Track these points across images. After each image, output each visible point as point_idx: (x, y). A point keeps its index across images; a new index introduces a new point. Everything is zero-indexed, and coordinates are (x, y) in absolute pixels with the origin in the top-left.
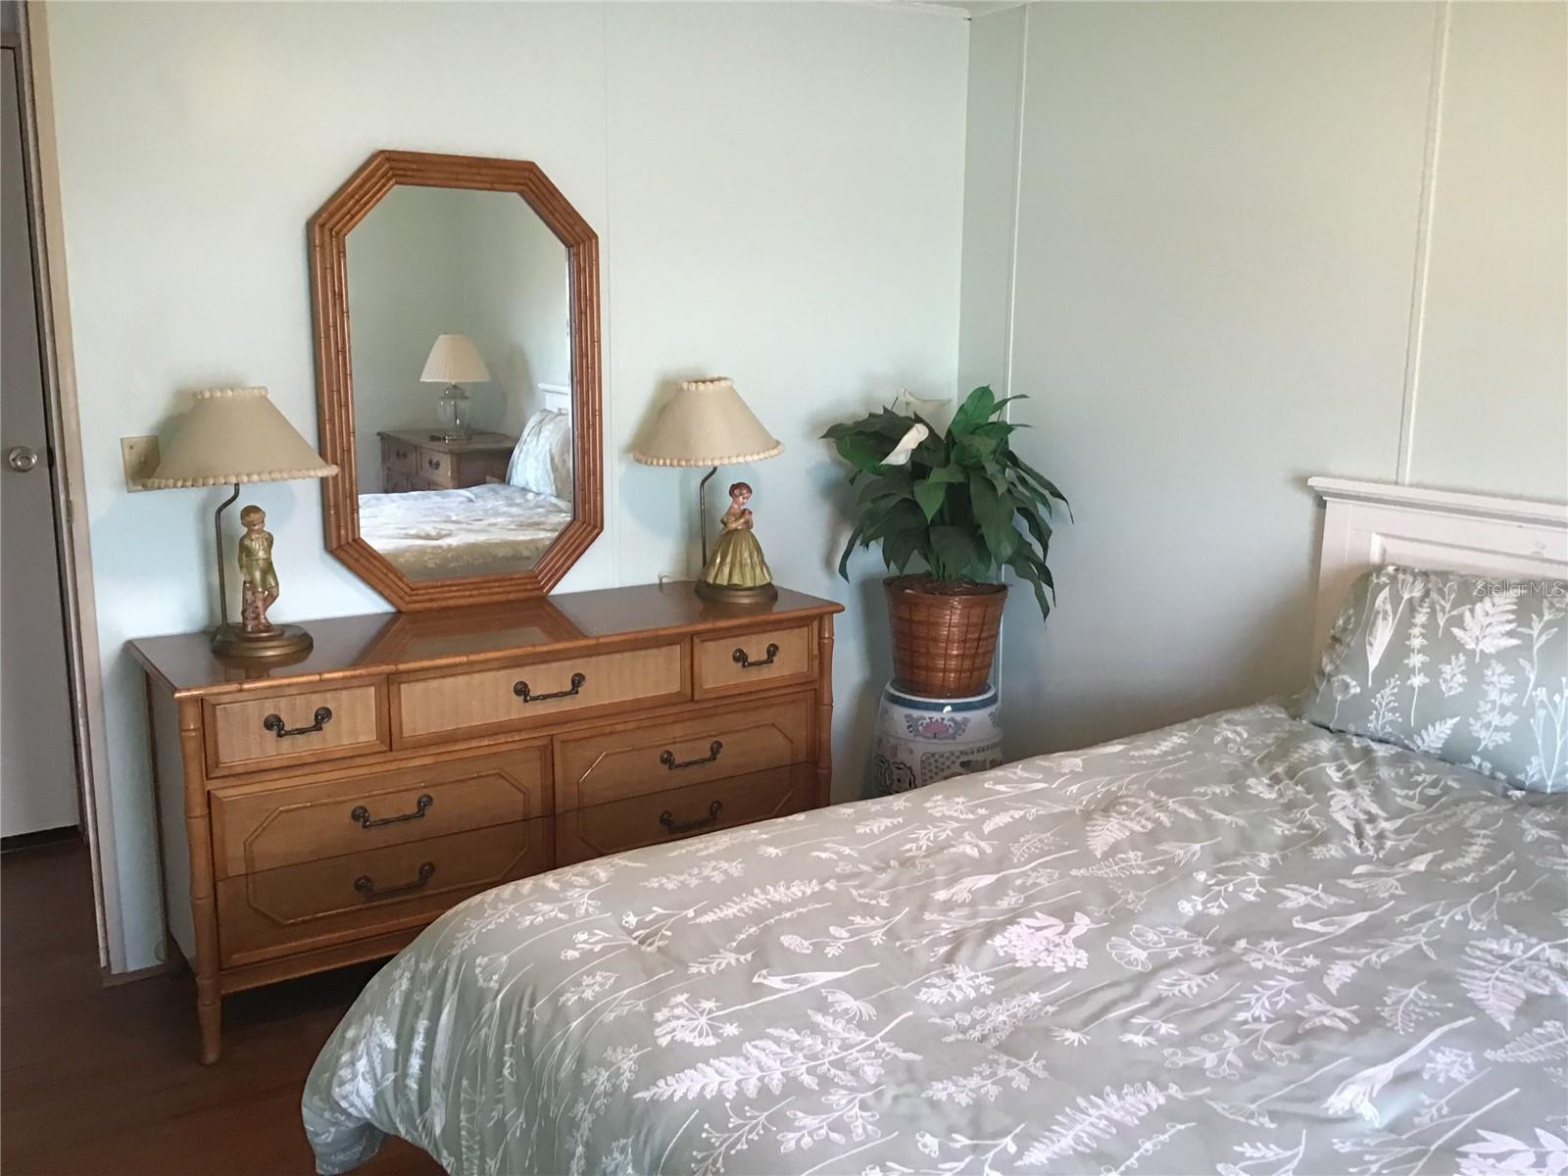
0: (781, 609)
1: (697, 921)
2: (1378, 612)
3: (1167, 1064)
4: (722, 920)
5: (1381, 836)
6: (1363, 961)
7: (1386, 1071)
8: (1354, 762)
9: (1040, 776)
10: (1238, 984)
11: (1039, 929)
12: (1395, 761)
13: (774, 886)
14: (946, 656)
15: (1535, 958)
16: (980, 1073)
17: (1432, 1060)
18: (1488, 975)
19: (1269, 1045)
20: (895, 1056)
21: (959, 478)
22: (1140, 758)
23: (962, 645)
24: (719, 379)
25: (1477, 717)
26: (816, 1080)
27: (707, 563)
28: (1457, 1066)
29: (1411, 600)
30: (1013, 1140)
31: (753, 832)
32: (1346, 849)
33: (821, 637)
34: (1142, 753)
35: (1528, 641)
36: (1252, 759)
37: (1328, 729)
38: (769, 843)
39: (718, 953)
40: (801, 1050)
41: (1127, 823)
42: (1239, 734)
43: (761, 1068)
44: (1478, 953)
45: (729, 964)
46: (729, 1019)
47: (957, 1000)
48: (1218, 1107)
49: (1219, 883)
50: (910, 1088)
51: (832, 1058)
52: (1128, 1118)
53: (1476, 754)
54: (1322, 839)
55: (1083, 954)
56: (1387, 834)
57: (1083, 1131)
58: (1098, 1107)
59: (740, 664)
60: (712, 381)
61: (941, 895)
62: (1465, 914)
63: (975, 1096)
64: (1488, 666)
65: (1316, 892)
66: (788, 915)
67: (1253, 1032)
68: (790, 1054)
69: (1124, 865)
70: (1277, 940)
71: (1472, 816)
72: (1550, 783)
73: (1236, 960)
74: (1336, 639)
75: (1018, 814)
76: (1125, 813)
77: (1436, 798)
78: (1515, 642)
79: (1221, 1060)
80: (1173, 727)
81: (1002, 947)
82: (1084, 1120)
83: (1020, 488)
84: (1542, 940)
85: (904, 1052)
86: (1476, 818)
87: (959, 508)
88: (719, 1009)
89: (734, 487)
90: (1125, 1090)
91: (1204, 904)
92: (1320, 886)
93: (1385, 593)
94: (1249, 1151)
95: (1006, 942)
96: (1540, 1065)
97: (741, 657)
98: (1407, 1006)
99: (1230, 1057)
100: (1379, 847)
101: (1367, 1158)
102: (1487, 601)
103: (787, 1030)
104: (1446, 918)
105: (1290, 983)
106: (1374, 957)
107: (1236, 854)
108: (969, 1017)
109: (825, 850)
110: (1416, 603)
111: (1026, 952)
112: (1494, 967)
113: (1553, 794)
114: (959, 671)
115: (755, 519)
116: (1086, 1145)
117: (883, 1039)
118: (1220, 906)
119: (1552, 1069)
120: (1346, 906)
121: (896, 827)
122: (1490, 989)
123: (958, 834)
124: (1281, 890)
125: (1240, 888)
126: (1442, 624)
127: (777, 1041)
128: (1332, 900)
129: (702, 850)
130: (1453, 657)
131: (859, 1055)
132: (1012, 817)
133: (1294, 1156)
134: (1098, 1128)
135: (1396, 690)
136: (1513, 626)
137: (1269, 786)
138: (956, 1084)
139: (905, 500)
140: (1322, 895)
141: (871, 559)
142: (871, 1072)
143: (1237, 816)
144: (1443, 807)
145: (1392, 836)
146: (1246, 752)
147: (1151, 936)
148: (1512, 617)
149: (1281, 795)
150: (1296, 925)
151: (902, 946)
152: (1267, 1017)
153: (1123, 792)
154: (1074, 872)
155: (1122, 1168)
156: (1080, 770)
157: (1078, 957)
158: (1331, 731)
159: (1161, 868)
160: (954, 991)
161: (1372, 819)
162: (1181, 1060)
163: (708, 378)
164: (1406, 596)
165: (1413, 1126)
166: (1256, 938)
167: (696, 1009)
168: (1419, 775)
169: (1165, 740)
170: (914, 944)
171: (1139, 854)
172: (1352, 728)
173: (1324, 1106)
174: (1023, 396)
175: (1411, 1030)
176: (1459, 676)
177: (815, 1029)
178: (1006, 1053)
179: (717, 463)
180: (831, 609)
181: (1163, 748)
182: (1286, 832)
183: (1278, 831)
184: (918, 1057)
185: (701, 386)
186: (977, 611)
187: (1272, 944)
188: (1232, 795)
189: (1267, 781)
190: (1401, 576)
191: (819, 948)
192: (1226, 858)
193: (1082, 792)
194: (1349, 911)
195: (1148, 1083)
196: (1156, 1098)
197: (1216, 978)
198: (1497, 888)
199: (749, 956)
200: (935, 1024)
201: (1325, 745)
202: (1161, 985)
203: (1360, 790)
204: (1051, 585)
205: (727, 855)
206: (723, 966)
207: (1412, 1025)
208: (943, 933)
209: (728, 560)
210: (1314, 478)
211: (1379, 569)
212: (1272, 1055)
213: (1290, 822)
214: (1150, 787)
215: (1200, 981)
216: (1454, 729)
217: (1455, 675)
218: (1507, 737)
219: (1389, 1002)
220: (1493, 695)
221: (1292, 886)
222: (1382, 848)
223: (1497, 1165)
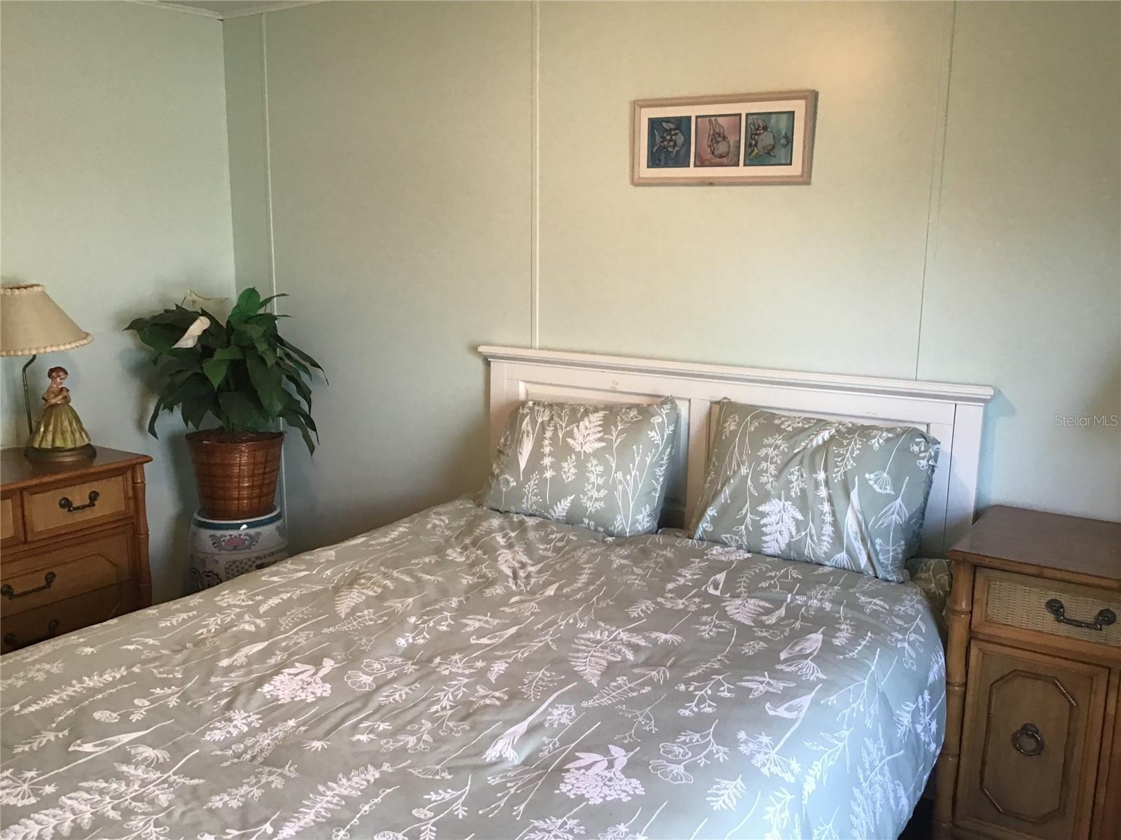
0: (99, 464)
1: (22, 713)
2: (524, 432)
3: (383, 750)
4: (44, 709)
5: (528, 576)
6: (512, 659)
7: (522, 727)
8: (513, 531)
9: (304, 567)
10: (433, 687)
11: (296, 675)
12: (538, 527)
13: (89, 677)
14: (239, 488)
15: (615, 639)
16: (248, 783)
17: (551, 714)
18: (586, 654)
19: (451, 724)
20: (184, 783)
21: (238, 356)
22: (377, 545)
23: (251, 479)
24: (32, 286)
25: (585, 494)
26: (120, 813)
27: (33, 432)
28: (565, 715)
29: (542, 423)
30: (271, 825)
31: (73, 637)
32: (507, 588)
33: (134, 483)
34: (377, 541)
35: (610, 442)
36: (452, 537)
37: (498, 511)
38: (85, 644)
39: (40, 734)
40: (108, 793)
41: (365, 591)
42: (443, 521)
43: (74, 814)
44: (582, 642)
45: (49, 741)
46: (48, 782)
47: (234, 735)
48: (415, 772)
49: (423, 623)
50: (194, 804)
51: (134, 794)
52: (354, 792)
53: (586, 517)
54: (490, 583)
55: (328, 686)
56: (532, 574)
57: (321, 808)
58: (333, 789)
59: (66, 510)
60: (25, 288)
61: (225, 663)
62: (575, 619)
63: (244, 800)
64: (588, 461)
65: (486, 618)
66: (100, 696)
67: (441, 717)
68: (99, 798)
69: (360, 620)
70: (459, 654)
71: (582, 556)
72: (628, 531)
73: (433, 671)
74: (500, 452)
75: (285, 596)
76: (363, 584)
77: (561, 549)
78: (603, 444)
79: (419, 739)
80: (400, 521)
81: (269, 692)
82: (322, 800)
83: (288, 362)
84: (618, 628)
85: (191, 779)
86: (585, 557)
87: (239, 377)
88: (39, 775)
89: (52, 371)
90: (353, 774)
91: (414, 638)
92: (489, 614)
93: (527, 419)
94: (433, 797)
95: (271, 688)
96: (613, 705)
97: (66, 504)
98: (538, 682)
99: (425, 737)
100: (527, 584)
101: (509, 785)
102: (586, 420)
103: (96, 780)
104: (564, 622)
105: (466, 680)
106: (520, 655)
107: (437, 601)
108: (242, 746)
109: (132, 644)
110: (546, 423)
111: (287, 692)
112: (590, 649)
113: (630, 537)
114: (250, 498)
115: (72, 395)
116: (323, 817)
117: (175, 774)
118: (424, 638)
119: (620, 707)
120: (505, 624)
121: (190, 618)
122: (588, 662)
123: (240, 616)
124: (464, 620)
125: (438, 623)
126: (561, 437)
127: (88, 790)
128: (496, 621)
129: (27, 658)
130: (569, 457)
131: (154, 788)
132: (281, 599)
133: (463, 794)
134: (331, 803)
135: (537, 482)
136: (599, 435)
137: (461, 553)
138: (229, 795)
139: (196, 374)
140: (490, 620)
141: (173, 421)
142: (164, 800)
143: (439, 576)
144: (568, 552)
145: (536, 575)
146: (447, 533)
147: (376, 666)
148: (600, 429)
149: (468, 558)
150: (472, 642)
151: (191, 705)
152: (450, 705)
153: (364, 570)
154: (325, 631)
155: (348, 827)
156: (333, 558)
157: (324, 689)
158: (501, 513)
159: (385, 618)
160: (231, 729)
161: (523, 566)
162: (391, 745)
163: (22, 285)
164: (540, 420)
165: (539, 758)
166: (446, 655)
167: (20, 778)
168: (553, 534)
169: (394, 531)
170: (201, 701)
171: (371, 611)
172: (513, 509)
173: (484, 757)
174: (284, 295)
175: (538, 697)
176: (572, 469)
177: (120, 777)
178: (268, 766)
179: (34, 352)
180: (143, 460)
181: (392, 536)
182: (470, 582)
183: (465, 582)
184: (202, 781)
185: (17, 292)
186: (260, 454)
187: (457, 657)
188: (437, 561)
189: (459, 550)
190: (536, 408)
191: (125, 717)
192: (429, 604)
193: (334, 574)
194: (506, 627)
195: (369, 766)
196: (373, 774)
197: (418, 686)
198: (595, 599)
199: (66, 732)
200: (217, 755)
201: (496, 522)
202: (380, 699)
203: (517, 548)
204: (314, 429)
205: (49, 659)
206: (44, 742)
207: (539, 694)
208: (225, 690)
209: (51, 428)
210: (481, 346)
211: (523, 404)
212: (452, 730)
213: (473, 575)
214: (382, 564)
215: (407, 690)
216: (573, 502)
217: (570, 469)
218: (602, 504)
219: (526, 681)
220: (593, 478)
221: (471, 617)
222: (529, 584)
223: (586, 773)
